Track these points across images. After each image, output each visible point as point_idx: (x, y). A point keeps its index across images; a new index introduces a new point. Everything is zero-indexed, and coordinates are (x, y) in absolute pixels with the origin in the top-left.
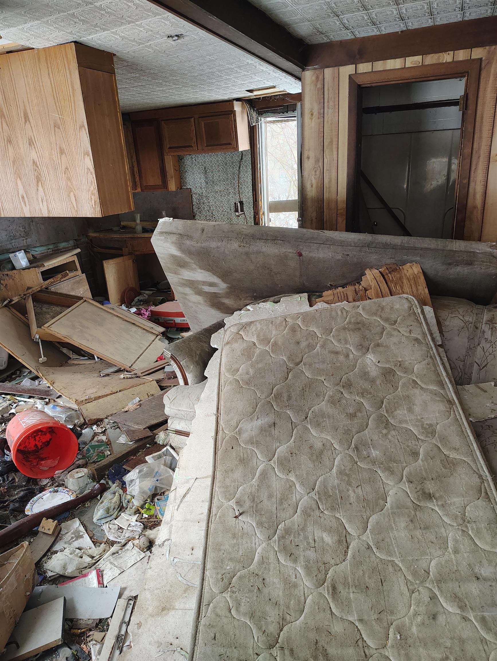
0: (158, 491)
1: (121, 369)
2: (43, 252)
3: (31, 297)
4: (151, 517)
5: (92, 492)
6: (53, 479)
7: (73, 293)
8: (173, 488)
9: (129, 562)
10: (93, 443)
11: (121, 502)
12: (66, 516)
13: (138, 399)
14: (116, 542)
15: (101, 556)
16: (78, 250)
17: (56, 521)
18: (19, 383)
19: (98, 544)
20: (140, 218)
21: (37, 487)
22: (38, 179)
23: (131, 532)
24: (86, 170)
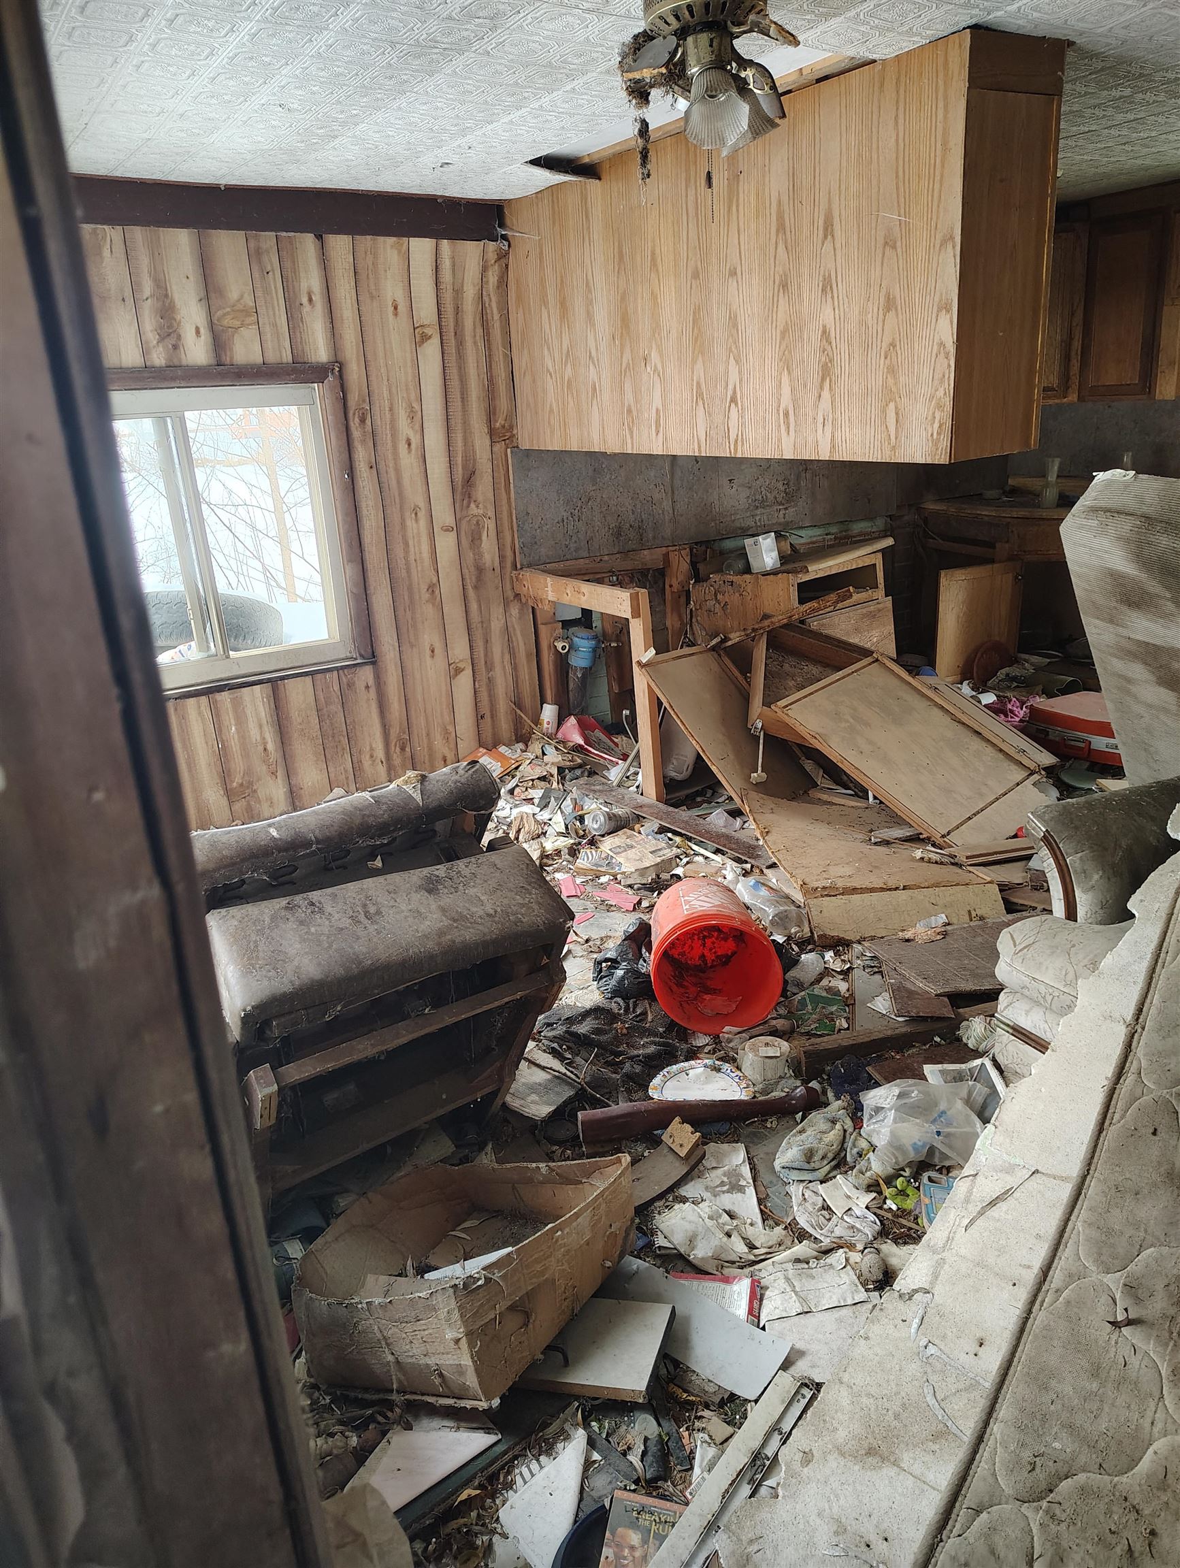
0: (936, 1160)
1: (921, 836)
2: (815, 539)
3: (765, 637)
4: (903, 1213)
5: (786, 1099)
6: (717, 1039)
7: (855, 640)
8: (967, 1170)
9: (828, 1295)
10: (817, 990)
11: (842, 1148)
12: (722, 1131)
13: (942, 918)
14: (811, 1235)
15: (769, 1254)
16: (890, 542)
17: (698, 1134)
18: (703, 817)
19: (771, 1222)
20: (1060, 469)
21: (684, 1046)
22: (826, 372)
23: (849, 1227)
24: (935, 347)
